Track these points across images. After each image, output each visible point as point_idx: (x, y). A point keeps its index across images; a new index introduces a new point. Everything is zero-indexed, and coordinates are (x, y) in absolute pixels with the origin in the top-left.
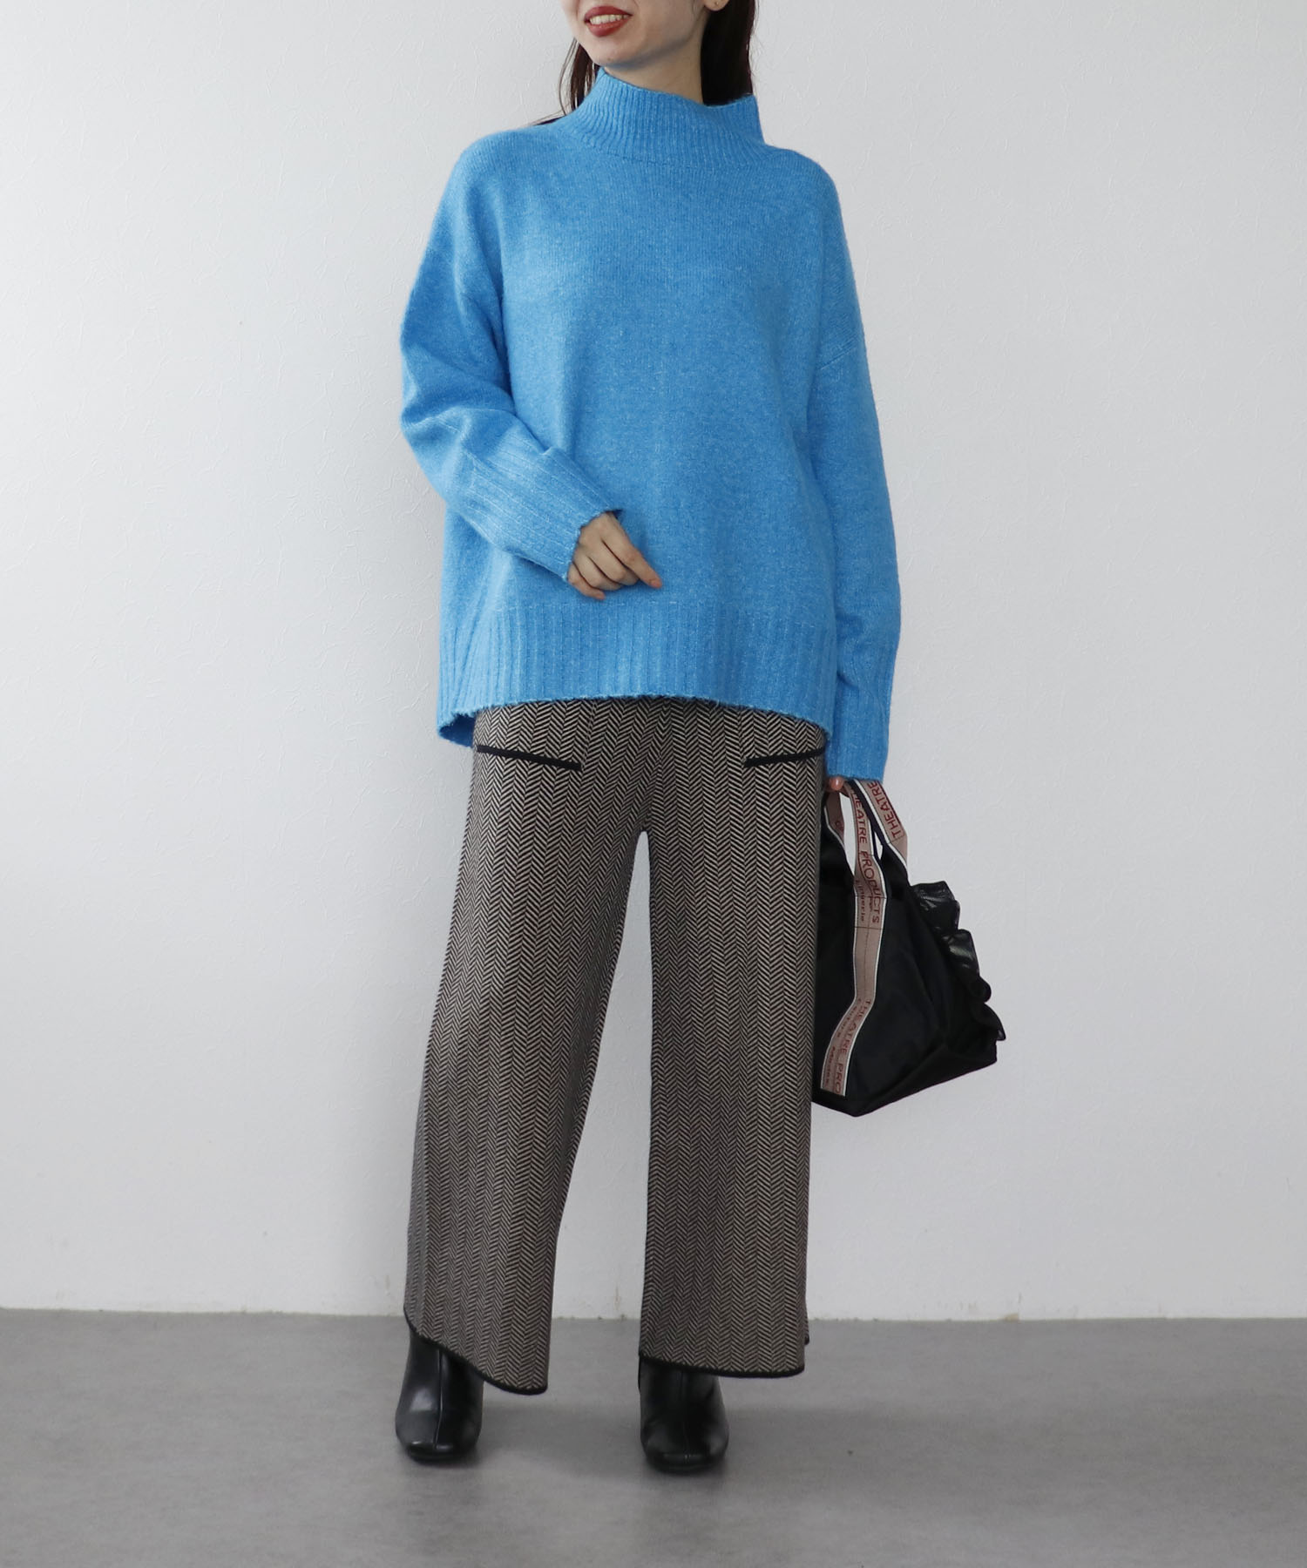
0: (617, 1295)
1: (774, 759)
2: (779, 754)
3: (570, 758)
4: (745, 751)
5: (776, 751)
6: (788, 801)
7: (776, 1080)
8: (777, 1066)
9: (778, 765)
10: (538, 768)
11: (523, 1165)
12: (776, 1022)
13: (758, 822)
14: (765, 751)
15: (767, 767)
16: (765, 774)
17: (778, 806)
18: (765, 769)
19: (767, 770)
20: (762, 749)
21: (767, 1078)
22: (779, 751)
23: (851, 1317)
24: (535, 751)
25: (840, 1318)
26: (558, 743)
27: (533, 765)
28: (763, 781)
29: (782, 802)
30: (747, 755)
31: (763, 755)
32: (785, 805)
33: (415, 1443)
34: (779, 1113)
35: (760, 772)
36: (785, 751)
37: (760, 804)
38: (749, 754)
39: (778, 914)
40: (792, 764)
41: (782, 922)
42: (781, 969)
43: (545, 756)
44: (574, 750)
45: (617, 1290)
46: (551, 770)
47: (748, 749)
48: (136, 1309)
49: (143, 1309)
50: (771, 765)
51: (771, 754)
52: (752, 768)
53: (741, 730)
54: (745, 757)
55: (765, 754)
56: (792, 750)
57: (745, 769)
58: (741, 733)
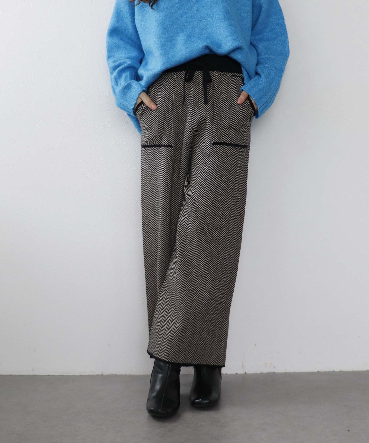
0: (243, 365)
5: (224, 141)
9: (224, 146)
14: (220, 140)
16: (219, 148)
18: (219, 146)
19: (221, 147)
22: (225, 141)
23: (332, 370)
25: (327, 371)
31: (220, 141)
33: (152, 409)
36: (227, 141)
38: (214, 140)
40: (229, 146)
44: (169, 140)
45: (243, 363)
47: (214, 138)
48: (62, 374)
49: (64, 374)
50: (222, 145)
51: (223, 142)
52: (215, 145)
53: (213, 131)
54: (213, 141)
55: (221, 141)
56: (230, 142)
57: (212, 145)
58: (213, 132)
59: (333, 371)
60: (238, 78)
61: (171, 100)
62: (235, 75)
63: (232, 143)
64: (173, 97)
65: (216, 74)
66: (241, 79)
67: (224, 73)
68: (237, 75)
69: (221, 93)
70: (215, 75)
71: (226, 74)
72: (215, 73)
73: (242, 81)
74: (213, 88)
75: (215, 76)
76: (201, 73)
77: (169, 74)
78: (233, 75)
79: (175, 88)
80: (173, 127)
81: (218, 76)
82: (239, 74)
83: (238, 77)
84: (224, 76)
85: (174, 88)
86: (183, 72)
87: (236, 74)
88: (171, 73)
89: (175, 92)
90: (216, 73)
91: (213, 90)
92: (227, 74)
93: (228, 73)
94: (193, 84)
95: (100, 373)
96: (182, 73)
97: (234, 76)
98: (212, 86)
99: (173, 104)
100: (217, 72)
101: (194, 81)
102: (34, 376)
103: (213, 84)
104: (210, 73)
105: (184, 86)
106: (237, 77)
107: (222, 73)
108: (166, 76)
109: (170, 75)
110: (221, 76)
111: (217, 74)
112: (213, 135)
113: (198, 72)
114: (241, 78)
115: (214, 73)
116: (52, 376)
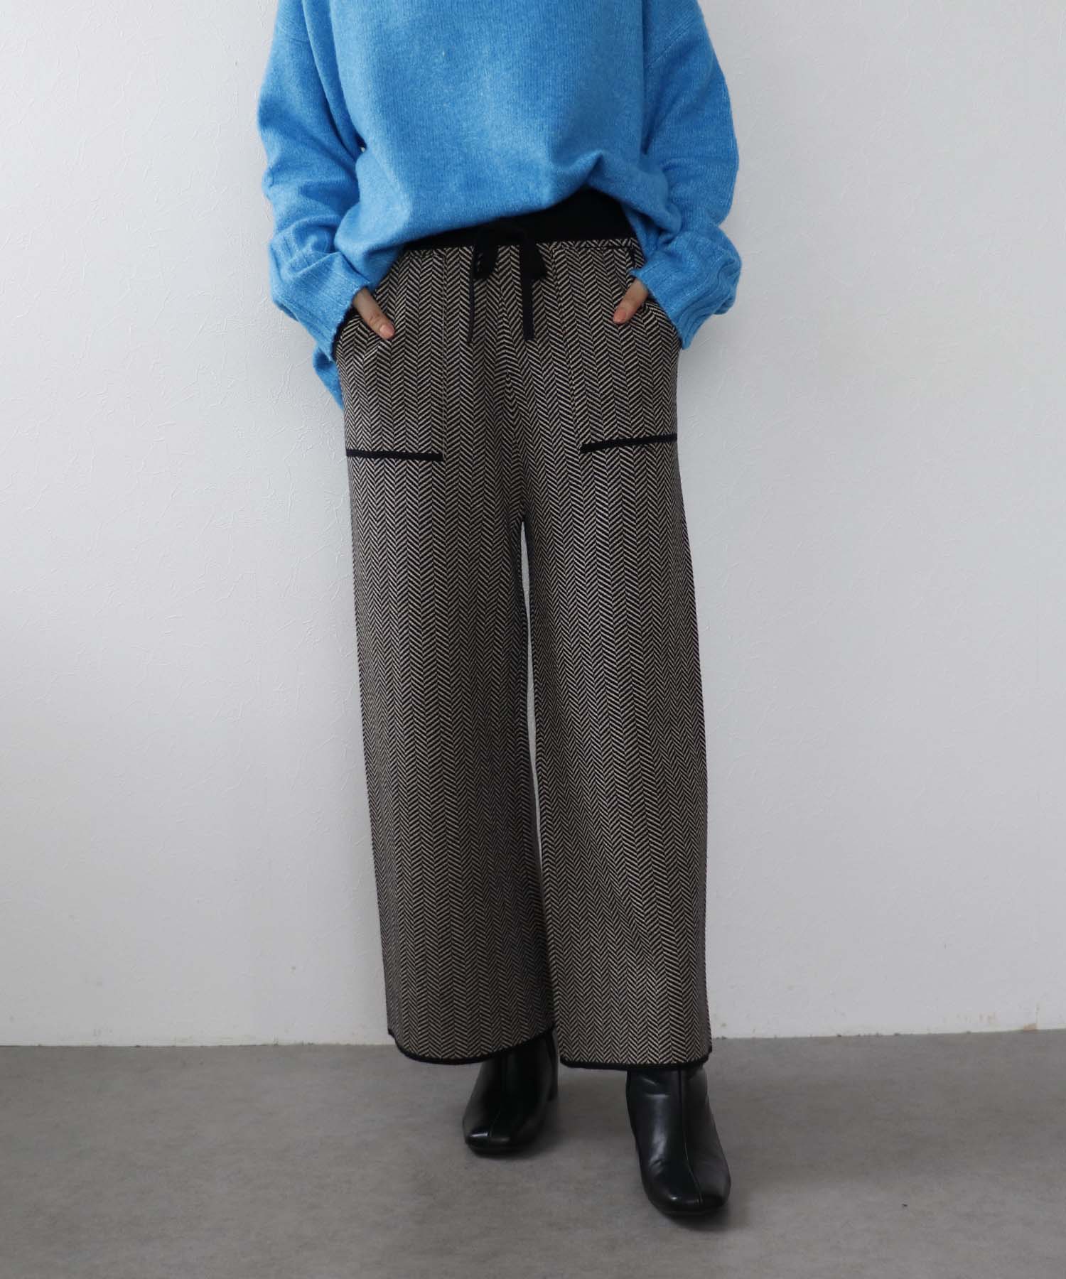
1: (610, 444)
2: (614, 438)
3: (430, 450)
4: (581, 437)
5: (611, 436)
6: (626, 484)
7: (632, 762)
8: (631, 748)
9: (613, 450)
10: (402, 464)
11: (439, 847)
12: (626, 704)
13: (597, 506)
14: (600, 436)
15: (604, 452)
16: (602, 458)
17: (616, 489)
18: (601, 453)
19: (604, 455)
20: (598, 434)
21: (622, 761)
22: (615, 435)
24: (398, 448)
26: (415, 438)
27: (398, 462)
28: (600, 466)
29: (620, 485)
30: (583, 441)
31: (599, 440)
32: (623, 488)
34: (639, 795)
35: (597, 456)
36: (620, 435)
37: (599, 489)
38: (585, 439)
39: (621, 596)
41: (625, 603)
42: (627, 650)
43: (407, 451)
44: (433, 442)
46: (416, 464)
47: (583, 434)
49: (178, 1044)
50: (608, 450)
51: (607, 439)
52: (589, 453)
53: (575, 416)
54: (581, 443)
55: (601, 439)
56: (627, 434)
57: (582, 455)
58: (575, 418)
59: (878, 1036)
60: (619, 252)
61: (436, 328)
62: (610, 245)
63: (636, 436)
64: (441, 321)
65: (557, 250)
66: (626, 253)
67: (580, 244)
68: (614, 242)
69: (583, 301)
70: (556, 254)
71: (585, 246)
72: (556, 247)
73: (630, 258)
74: (558, 291)
75: (556, 257)
76: (516, 250)
77: (424, 255)
78: (605, 245)
79: (446, 294)
80: (443, 403)
81: (564, 255)
82: (619, 241)
83: (620, 250)
84: (582, 251)
85: (443, 293)
86: (465, 248)
87: (611, 241)
88: (429, 252)
89: (446, 305)
90: (558, 247)
91: (559, 296)
92: (588, 246)
93: (590, 243)
94: (498, 283)
95: (270, 1040)
96: (460, 253)
97: (608, 247)
98: (553, 286)
99: (443, 341)
100: (560, 245)
101: (501, 274)
102: (101, 1048)
103: (556, 279)
104: (540, 246)
105: (472, 288)
106: (615, 251)
107: (574, 245)
108: (417, 260)
109: (427, 257)
110: (573, 252)
111: (561, 248)
112: (578, 427)
113: (507, 250)
114: (626, 249)
115: (552, 246)
116: (147, 1047)
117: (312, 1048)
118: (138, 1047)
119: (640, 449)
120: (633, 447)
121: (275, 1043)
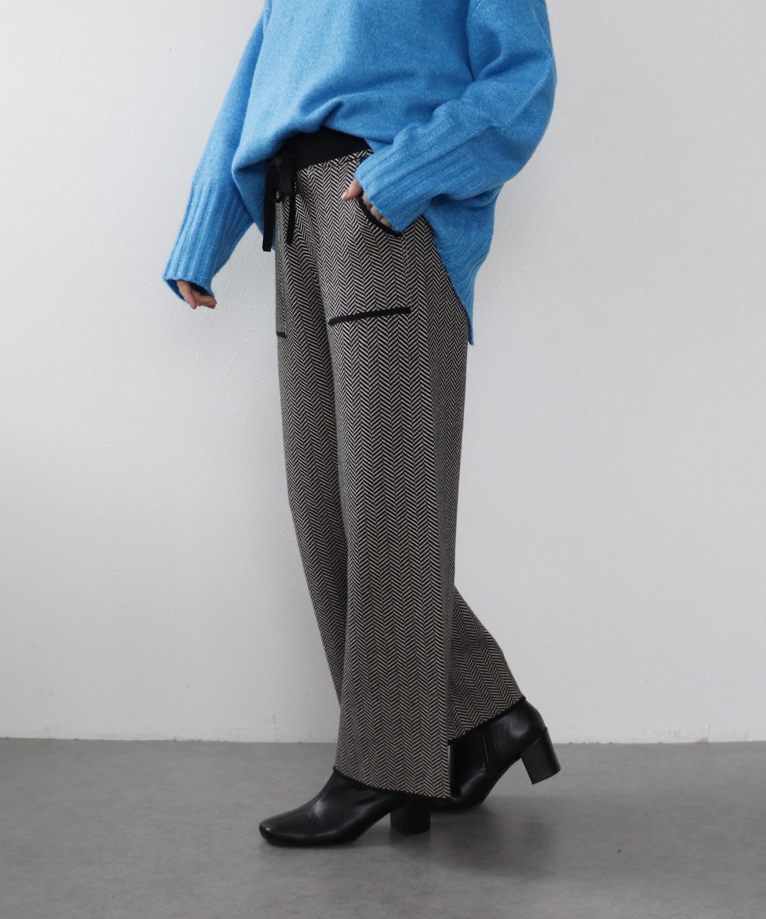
48: (100, 738)
49: (105, 738)
59: (597, 744)
95: (171, 738)
102: (50, 740)
116: (83, 740)
117: (200, 743)
118: (76, 740)
119: (355, 323)
120: (350, 322)
121: (175, 738)
